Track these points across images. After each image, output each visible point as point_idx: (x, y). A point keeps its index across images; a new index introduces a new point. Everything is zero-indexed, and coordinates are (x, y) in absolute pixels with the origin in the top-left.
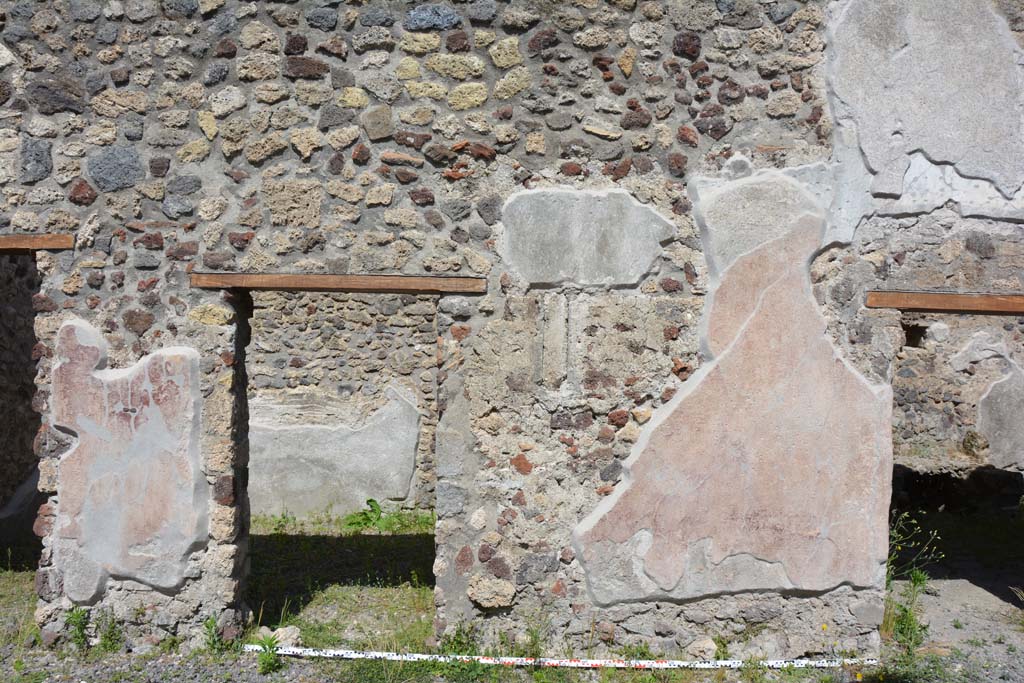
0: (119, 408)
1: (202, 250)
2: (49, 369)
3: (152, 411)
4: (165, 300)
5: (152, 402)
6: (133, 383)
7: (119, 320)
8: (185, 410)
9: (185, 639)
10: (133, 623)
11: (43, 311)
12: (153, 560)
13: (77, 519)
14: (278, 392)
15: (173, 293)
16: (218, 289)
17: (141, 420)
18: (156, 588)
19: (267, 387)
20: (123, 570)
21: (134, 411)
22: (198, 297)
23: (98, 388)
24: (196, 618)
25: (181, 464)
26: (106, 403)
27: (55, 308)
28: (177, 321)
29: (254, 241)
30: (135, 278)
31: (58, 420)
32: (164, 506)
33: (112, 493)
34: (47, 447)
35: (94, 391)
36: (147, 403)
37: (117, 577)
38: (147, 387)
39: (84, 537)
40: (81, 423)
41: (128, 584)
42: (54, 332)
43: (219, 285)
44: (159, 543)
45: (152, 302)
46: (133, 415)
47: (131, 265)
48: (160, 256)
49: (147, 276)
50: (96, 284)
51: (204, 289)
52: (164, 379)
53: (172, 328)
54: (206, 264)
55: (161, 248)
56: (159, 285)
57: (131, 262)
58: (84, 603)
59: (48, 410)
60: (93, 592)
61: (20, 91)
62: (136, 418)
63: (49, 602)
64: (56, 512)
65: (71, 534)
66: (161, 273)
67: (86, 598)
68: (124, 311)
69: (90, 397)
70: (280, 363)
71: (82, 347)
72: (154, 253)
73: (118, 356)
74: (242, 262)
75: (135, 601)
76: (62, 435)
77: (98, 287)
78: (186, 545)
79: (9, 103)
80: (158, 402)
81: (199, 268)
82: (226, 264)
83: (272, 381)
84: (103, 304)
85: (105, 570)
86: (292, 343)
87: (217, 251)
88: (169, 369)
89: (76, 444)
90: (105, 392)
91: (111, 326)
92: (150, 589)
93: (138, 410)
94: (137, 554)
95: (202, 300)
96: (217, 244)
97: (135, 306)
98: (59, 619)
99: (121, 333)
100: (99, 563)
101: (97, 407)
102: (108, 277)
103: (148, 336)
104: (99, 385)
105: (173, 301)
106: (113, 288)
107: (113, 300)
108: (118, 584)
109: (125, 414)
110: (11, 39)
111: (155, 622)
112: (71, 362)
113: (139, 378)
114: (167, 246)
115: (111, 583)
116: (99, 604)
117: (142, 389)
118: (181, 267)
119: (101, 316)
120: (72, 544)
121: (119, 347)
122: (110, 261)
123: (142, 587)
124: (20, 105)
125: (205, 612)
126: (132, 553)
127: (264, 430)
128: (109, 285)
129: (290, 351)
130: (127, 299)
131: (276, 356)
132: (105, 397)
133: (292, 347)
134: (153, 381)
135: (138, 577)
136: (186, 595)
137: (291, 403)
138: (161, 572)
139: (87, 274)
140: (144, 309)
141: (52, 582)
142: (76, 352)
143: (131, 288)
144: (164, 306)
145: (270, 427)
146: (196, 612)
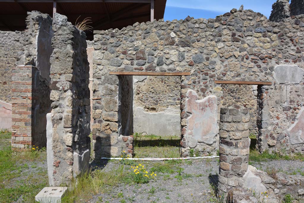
0: (201, 108)
1: (216, 76)
2: (185, 100)
3: (208, 108)
4: (209, 86)
5: (208, 106)
6: (204, 103)
7: (199, 90)
8: (215, 108)
9: (212, 154)
10: (202, 152)
11: (183, 88)
12: (208, 139)
13: (192, 131)
14: (174, 106)
15: (211, 85)
16: (220, 84)
17: (206, 110)
18: (207, 144)
19: (171, 105)
20: (202, 141)
21: (204, 108)
22: (216, 85)
23: (197, 104)
24: (214, 150)
25: (214, 119)
26: (198, 107)
27: (186, 87)
28: (212, 90)
29: (227, 74)
30: (202, 81)
31: (188, 110)
32: (210, 128)
33: (200, 125)
34: (184, 116)
35: (196, 104)
36: (207, 107)
37: (199, 142)
38: (207, 103)
39: (193, 134)
40: (193, 111)
41: (202, 144)
42: (186, 93)
43: (220, 83)
44: (209, 135)
45: (207, 86)
46: (204, 109)
47: (202, 79)
48: (208, 77)
49: (205, 81)
50: (194, 83)
51: (217, 84)
52: (211, 102)
53: (211, 92)
54: (218, 79)
55: (208, 75)
56: (208, 83)
57: (201, 78)
58: (193, 148)
59: (185, 109)
60: (195, 145)
61: (177, 42)
62: (205, 110)
63: (185, 148)
64: (186, 129)
65: (191, 134)
66: (208, 80)
67: (193, 147)
68: (200, 88)
69: (195, 106)
70: (175, 99)
71: (194, 96)
72: (206, 76)
73: (199, 97)
74: (225, 78)
75: (203, 147)
76: (188, 114)
77: (195, 83)
78: (214, 135)
79: (175, 45)
80: (209, 106)
81: (216, 79)
82: (222, 79)
83: (173, 103)
84: (196, 87)
85: (198, 141)
86: (177, 94)
87: (220, 76)
88: (212, 100)
89: (191, 116)
90: (198, 105)
91: (198, 91)
92: (206, 144)
93: (205, 108)
94: (205, 137)
95: (217, 86)
96: (220, 75)
97: (203, 87)
98: (187, 151)
99: (200, 93)
100: (196, 140)
101: (196, 108)
102: (197, 81)
103: (206, 93)
104: (197, 103)
105: (211, 86)
106: (198, 83)
107: (198, 86)
108: (199, 144)
109: (202, 109)
110: (175, 31)
111: (207, 151)
112: (191, 99)
113: (206, 102)
114: (209, 75)
115: (198, 144)
116: (196, 148)
117: (206, 104)
118: (212, 79)
119: (196, 89)
120: (191, 136)
121: (200, 95)
122: (197, 78)
123: (205, 144)
124: (177, 45)
125: (216, 149)
126: (203, 137)
127: (171, 115)
128: (197, 83)
129: (177, 96)
130: (201, 86)
131: (173, 98)
132: (198, 106)
133: (177, 95)
134: (208, 102)
135: (205, 142)
136: (213, 145)
137: (177, 109)
138: (210, 141)
139: (193, 80)
140: (205, 88)
141: (186, 144)
142: (191, 96)
143: (202, 83)
144: (209, 87)
145: (172, 115)
146: (214, 149)
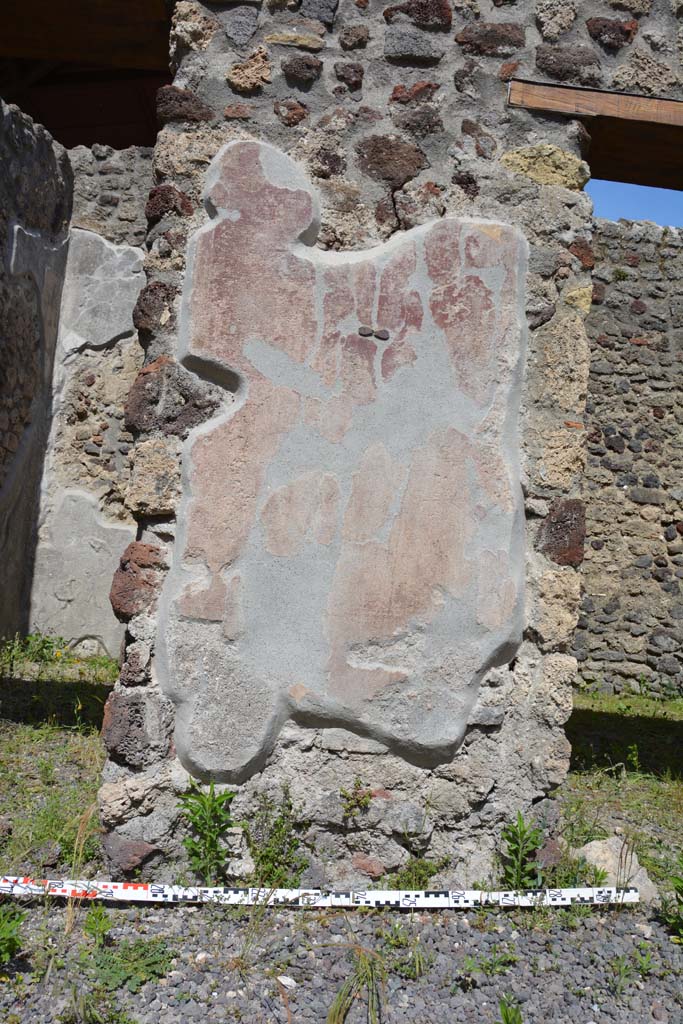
0: (350, 326)
1: (533, 38)
2: (181, 239)
3: (427, 341)
4: (452, 124)
5: (428, 319)
6: (387, 275)
7: (347, 152)
8: (502, 343)
9: (446, 864)
10: (332, 827)
11: (179, 118)
12: (404, 681)
13: (227, 577)
15: (470, 115)
16: (564, 118)
17: (399, 358)
18: (398, 748)
20: (331, 701)
21: (383, 337)
22: (524, 128)
23: (302, 280)
24: (474, 819)
25: (487, 463)
26: (318, 315)
27: (207, 116)
28: (478, 167)
29: (638, 39)
30: (385, 81)
31: (199, 343)
32: (441, 556)
33: (318, 519)
34: (159, 409)
35: (291, 286)
36: (416, 321)
37: (305, 719)
38: (420, 286)
39: (240, 619)
40: (251, 355)
41: (332, 736)
42: (201, 163)
43: (569, 108)
44: (421, 641)
45: (425, 126)
46: (382, 346)
47: (379, 53)
48: (443, 44)
49: (414, 77)
50: (301, 76)
51: (537, 113)
52: (459, 273)
53: (466, 182)
54: (543, 67)
55: (446, 28)
56: (439, 96)
57: (377, 47)
58: (227, 777)
59: (171, 327)
60: (253, 751)
62: (389, 353)
63: (136, 769)
64: (168, 560)
65: (208, 611)
66: (445, 75)
67: (233, 765)
68: (358, 137)
69: (281, 300)
71: (273, 190)
72: (428, 36)
73: (345, 225)
74: (614, 71)
75: (344, 776)
76: (197, 383)
77: (305, 85)
78: (485, 647)
80: (442, 320)
81: (527, 72)
82: (586, 71)
84: (314, 119)
85: (286, 701)
87: (564, 45)
88: (474, 252)
89: (231, 406)
90: (319, 291)
91: (328, 165)
92: (384, 748)
93: (393, 335)
94: (367, 666)
95: (531, 136)
96: (566, 31)
97: (386, 128)
98: (158, 809)
99: (352, 178)
100: (272, 684)
101: (295, 322)
102: (328, 68)
103: (414, 188)
104: (305, 274)
105: (468, 128)
106: (340, 90)
107: (338, 113)
108: (307, 736)
109: (364, 341)
111: (387, 826)
112: (246, 219)
113: (403, 266)
114: (459, 26)
115: (290, 732)
116: (259, 781)
117: (407, 290)
118: (489, 67)
119: (312, 141)
120: (208, 636)
121: (348, 205)
122: (333, 42)
123: (366, 745)
125: (497, 805)
126: (354, 661)
128: (330, 84)
130: (367, 115)
132: (319, 305)
134: (435, 274)
135: (365, 719)
136: (461, 766)
138: (423, 709)
139: (285, 57)
140: (406, 137)
141: (151, 722)
142: (258, 199)
143: (375, 96)
144: (448, 138)
146: (477, 806)
